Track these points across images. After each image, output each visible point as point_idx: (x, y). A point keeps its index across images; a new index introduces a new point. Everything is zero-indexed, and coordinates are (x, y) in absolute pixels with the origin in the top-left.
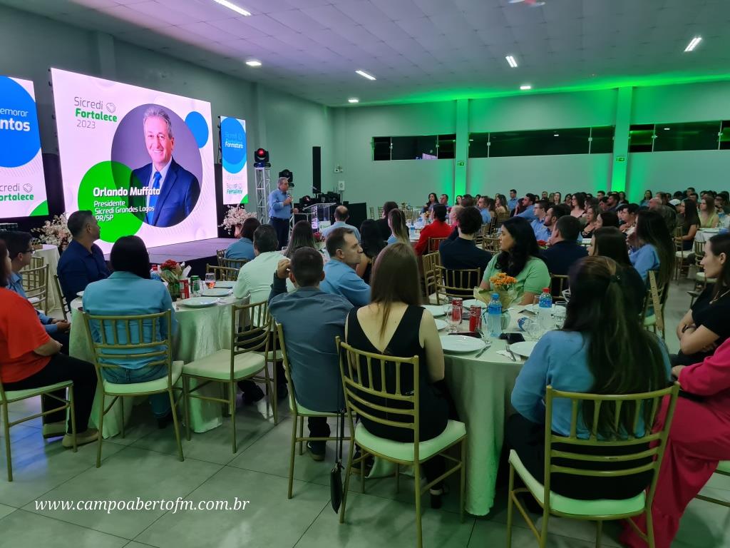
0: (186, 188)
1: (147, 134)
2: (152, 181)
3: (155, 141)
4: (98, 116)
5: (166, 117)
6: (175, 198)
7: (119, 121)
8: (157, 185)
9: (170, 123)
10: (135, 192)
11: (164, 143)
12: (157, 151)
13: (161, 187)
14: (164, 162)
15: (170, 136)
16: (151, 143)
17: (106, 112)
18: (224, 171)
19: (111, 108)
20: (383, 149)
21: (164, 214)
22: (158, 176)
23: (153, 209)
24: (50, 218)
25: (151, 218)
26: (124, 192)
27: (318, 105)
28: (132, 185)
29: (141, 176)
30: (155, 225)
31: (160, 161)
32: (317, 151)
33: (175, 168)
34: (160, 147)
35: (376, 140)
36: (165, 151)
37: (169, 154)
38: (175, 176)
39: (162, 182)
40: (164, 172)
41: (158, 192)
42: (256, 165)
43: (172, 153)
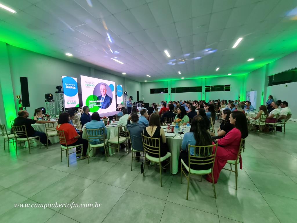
0: (109, 100)
1: (101, 89)
2: (102, 99)
3: (103, 90)
4: (90, 85)
5: (105, 85)
6: (107, 103)
7: (95, 86)
8: (103, 100)
9: (106, 87)
10: (98, 101)
11: (104, 91)
14: (105, 95)
15: (106, 89)
16: (102, 91)
17: (92, 84)
18: (117, 96)
19: (93, 83)
20: (152, 91)
21: (104, 106)
22: (103, 98)
23: (102, 105)
24: (79, 107)
25: (101, 107)
26: (95, 101)
27: (138, 82)
28: (97, 100)
29: (99, 98)
30: (102, 108)
31: (103, 95)
32: (138, 92)
33: (107, 96)
34: (104, 92)
35: (151, 89)
38: (107, 98)
39: (104, 99)
40: (104, 97)
41: (103, 101)
42: (124, 95)
43: (106, 93)
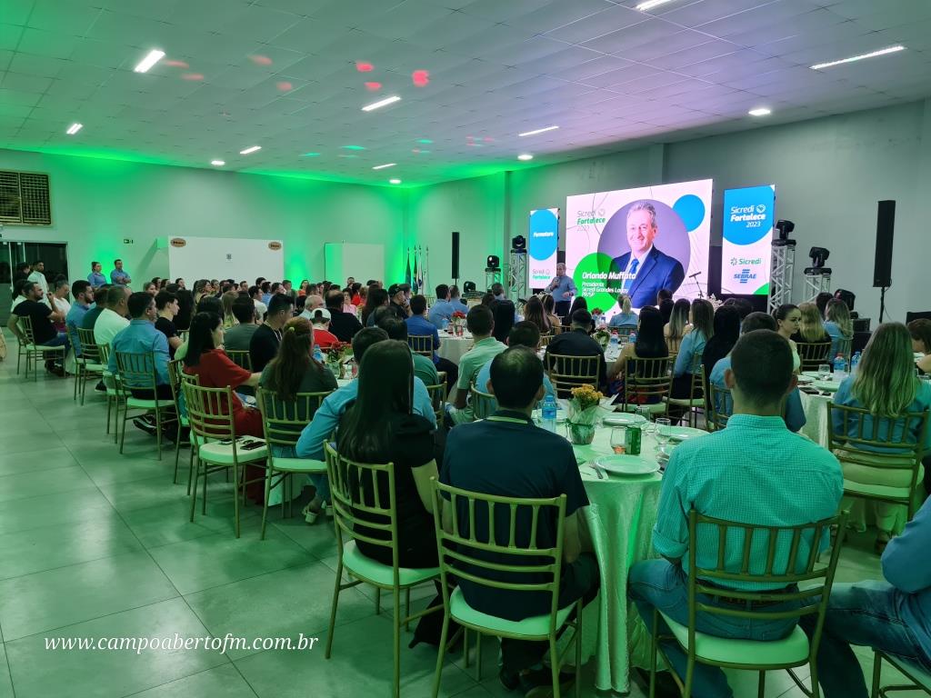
1: (629, 227)
3: (636, 233)
6: (650, 284)
8: (633, 271)
9: (655, 213)
10: (613, 276)
11: (645, 233)
12: (638, 241)
13: (637, 272)
14: (644, 250)
15: (653, 225)
16: (632, 234)
19: (601, 212)
21: (637, 297)
23: (627, 291)
26: (604, 276)
28: (611, 270)
29: (620, 263)
31: (639, 249)
33: (655, 254)
34: (641, 237)
36: (645, 241)
37: (649, 242)
38: (654, 262)
39: (638, 268)
41: (634, 276)
43: (654, 241)
